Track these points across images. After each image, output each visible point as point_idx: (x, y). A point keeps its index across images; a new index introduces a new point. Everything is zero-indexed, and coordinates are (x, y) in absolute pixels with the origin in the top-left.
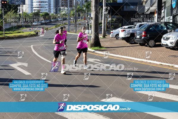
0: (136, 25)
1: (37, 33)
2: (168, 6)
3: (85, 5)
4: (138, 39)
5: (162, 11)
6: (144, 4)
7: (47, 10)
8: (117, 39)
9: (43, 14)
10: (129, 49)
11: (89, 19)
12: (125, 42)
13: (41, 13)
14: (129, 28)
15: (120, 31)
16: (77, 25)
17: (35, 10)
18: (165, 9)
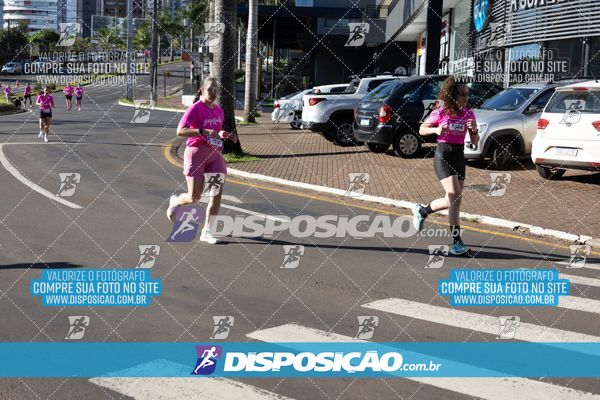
0: (357, 84)
1: (18, 103)
2: (461, 24)
3: (188, 9)
4: (365, 128)
5: (443, 40)
6: (383, 14)
7: (52, 22)
8: (294, 128)
9: (39, 37)
10: (335, 162)
11: (202, 60)
12: (323, 138)
13: (31, 34)
14: (334, 91)
15: (306, 103)
16: (160, 78)
17: (8, 21)
18: (450, 32)
